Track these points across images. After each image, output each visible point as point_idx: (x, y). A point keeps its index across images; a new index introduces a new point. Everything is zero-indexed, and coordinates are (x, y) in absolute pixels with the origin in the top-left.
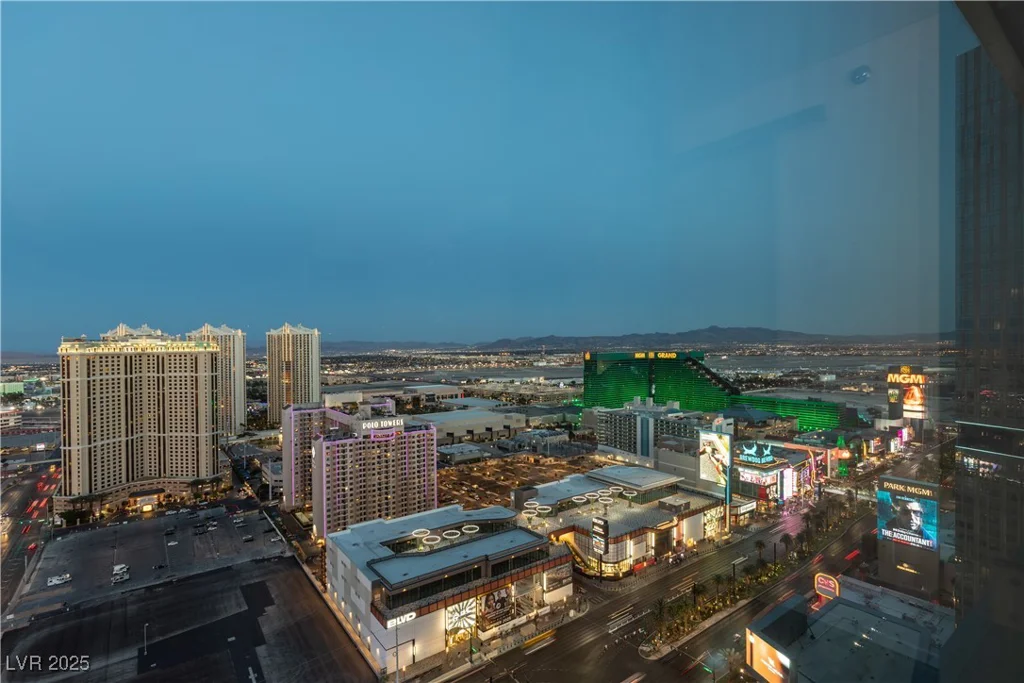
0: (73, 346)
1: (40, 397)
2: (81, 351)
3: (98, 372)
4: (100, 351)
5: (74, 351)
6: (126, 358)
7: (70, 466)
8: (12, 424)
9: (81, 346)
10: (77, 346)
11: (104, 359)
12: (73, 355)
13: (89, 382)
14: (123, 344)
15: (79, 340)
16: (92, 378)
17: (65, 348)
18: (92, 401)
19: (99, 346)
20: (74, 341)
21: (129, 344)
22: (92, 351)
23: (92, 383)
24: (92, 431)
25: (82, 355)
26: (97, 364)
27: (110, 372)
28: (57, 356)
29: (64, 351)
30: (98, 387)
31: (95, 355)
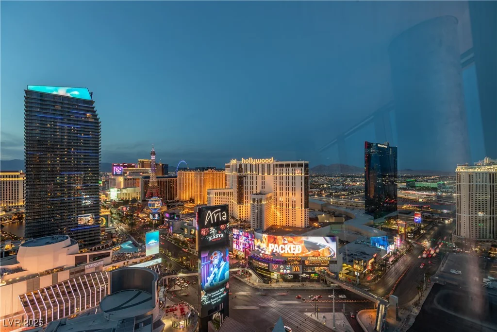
0: (462, 169)
1: (444, 190)
2: (466, 171)
3: (475, 181)
4: (476, 171)
5: (462, 170)
6: (490, 174)
7: (460, 223)
8: (434, 199)
9: (465, 168)
10: (464, 168)
11: (478, 175)
12: (462, 172)
13: (470, 185)
14: (489, 167)
15: (465, 165)
16: (471, 184)
17: (459, 169)
18: (471, 194)
19: (475, 168)
20: (463, 166)
21: (492, 167)
22: (471, 170)
23: (471, 186)
24: (471, 208)
25: (465, 172)
26: (474, 177)
27: (481, 181)
28: (456, 173)
29: (458, 170)
30: (474, 188)
31: (473, 173)
